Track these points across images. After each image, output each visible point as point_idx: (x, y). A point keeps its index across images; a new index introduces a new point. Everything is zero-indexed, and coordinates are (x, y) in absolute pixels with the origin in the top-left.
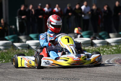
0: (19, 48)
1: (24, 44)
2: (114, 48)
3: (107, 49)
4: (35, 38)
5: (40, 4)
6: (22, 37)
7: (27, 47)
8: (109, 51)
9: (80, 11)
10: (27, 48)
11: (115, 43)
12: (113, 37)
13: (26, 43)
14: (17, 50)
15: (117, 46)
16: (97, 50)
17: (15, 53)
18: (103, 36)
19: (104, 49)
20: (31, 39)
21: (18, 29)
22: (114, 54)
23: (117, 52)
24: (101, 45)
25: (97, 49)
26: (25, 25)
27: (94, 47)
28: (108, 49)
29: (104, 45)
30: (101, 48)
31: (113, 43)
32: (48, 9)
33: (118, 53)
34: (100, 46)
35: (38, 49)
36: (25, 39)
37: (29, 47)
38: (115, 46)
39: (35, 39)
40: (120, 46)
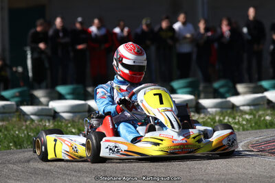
0: (33, 117)
1: (44, 107)
2: (247, 117)
3: (230, 120)
4: (69, 94)
5: (80, 19)
6: (39, 93)
7: (50, 116)
8: (235, 123)
9: (170, 34)
10: (52, 118)
11: (248, 105)
12: (245, 93)
13: (48, 105)
14: (28, 123)
15: (255, 112)
16: (209, 120)
17: (24, 128)
18: (222, 90)
19: (224, 119)
20: (61, 97)
21: (30, 74)
22: (247, 130)
23: (253, 125)
24: (218, 110)
25: (209, 118)
26: (47, 65)
27: (202, 115)
28: (234, 118)
29: (224, 110)
30: (217, 118)
31: (244, 105)
32: (99, 28)
33: (256, 129)
34: (216, 113)
35: (93, 118)
36: (45, 97)
37: (55, 115)
38: (250, 113)
39: (68, 97)
40: (261, 113)
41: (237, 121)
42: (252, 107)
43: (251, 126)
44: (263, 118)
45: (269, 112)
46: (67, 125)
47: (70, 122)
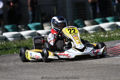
2: (93, 36)
3: (85, 37)
7: (3, 40)
15: (96, 33)
18: (78, 24)
19: (82, 37)
23: (96, 39)
28: (87, 37)
29: (82, 33)
31: (91, 31)
38: (94, 34)
40: (98, 34)
41: (88, 38)
42: (95, 31)
43: (95, 40)
44: (99, 36)
45: (102, 33)
46: (11, 43)
47: (13, 42)
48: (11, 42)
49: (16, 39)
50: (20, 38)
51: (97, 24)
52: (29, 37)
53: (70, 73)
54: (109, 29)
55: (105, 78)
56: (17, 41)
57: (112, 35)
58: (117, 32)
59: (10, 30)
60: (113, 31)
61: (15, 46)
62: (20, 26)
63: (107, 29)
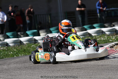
7: (5, 45)
42: (83, 37)
46: (12, 48)
47: (13, 47)
48: (11, 46)
49: (16, 44)
50: (19, 43)
51: (86, 30)
52: (27, 42)
53: (62, 73)
54: (96, 34)
55: (91, 77)
56: (17, 46)
57: (98, 39)
58: (102, 37)
59: (10, 37)
60: (99, 36)
61: (15, 50)
62: (19, 33)
63: (93, 35)
